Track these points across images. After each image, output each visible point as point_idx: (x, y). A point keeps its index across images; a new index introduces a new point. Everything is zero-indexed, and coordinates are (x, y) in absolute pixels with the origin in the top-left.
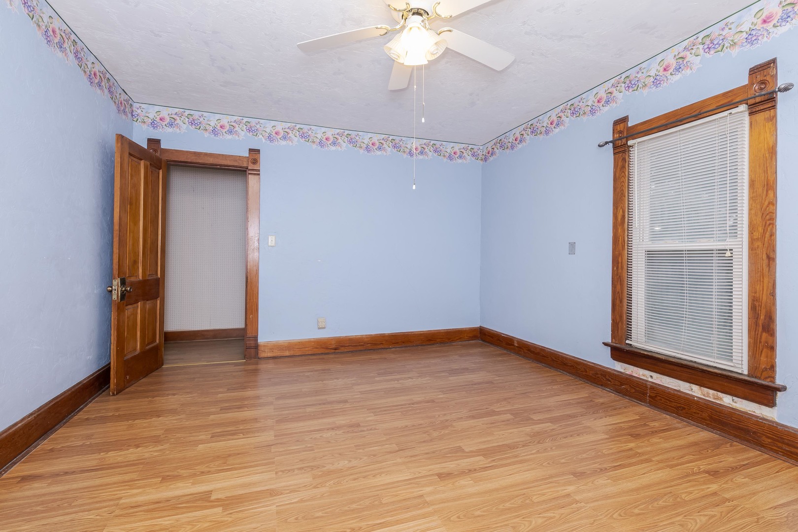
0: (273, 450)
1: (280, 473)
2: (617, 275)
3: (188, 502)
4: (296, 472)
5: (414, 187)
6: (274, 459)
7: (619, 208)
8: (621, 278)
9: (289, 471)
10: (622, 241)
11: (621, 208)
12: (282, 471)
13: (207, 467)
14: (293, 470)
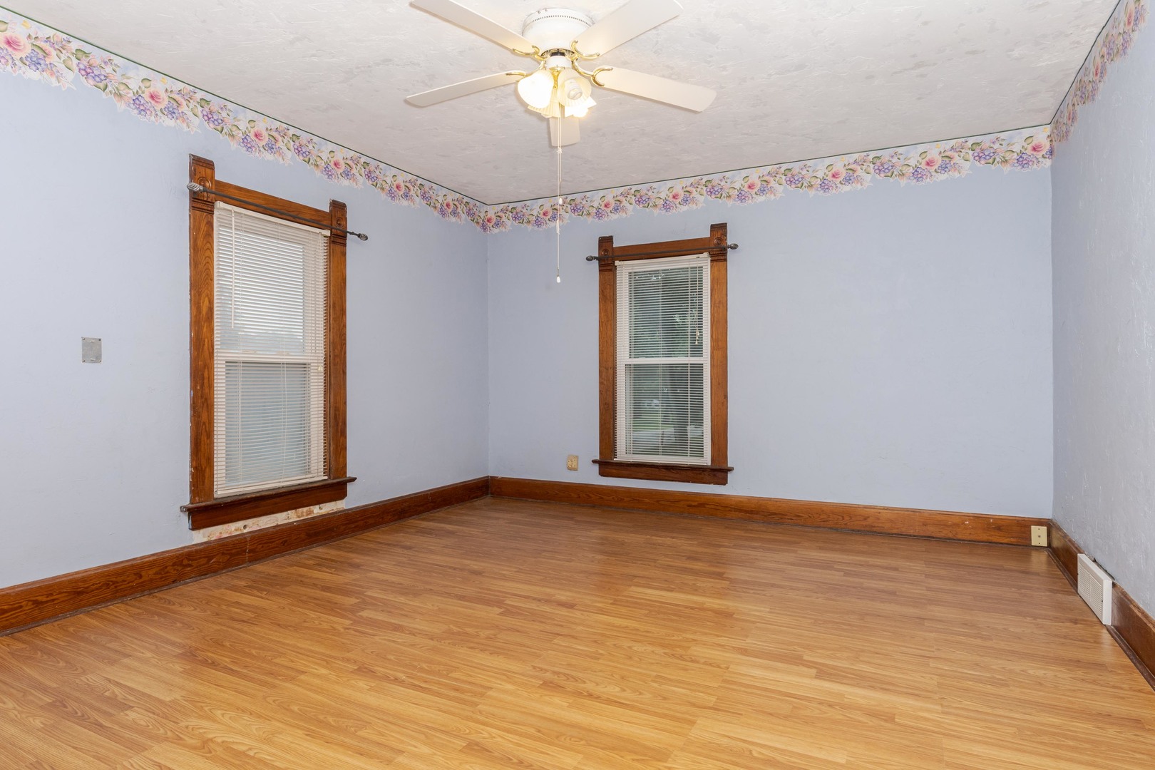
0: (713, 699)
1: (723, 666)
2: (202, 397)
3: (845, 677)
4: (703, 661)
5: (559, 280)
6: (719, 686)
7: (204, 295)
8: (209, 402)
9: (710, 665)
10: (208, 345)
11: (207, 295)
12: (719, 667)
13: (825, 713)
14: (705, 663)
